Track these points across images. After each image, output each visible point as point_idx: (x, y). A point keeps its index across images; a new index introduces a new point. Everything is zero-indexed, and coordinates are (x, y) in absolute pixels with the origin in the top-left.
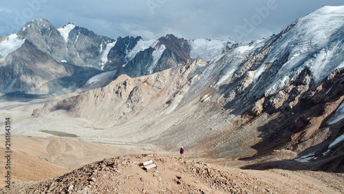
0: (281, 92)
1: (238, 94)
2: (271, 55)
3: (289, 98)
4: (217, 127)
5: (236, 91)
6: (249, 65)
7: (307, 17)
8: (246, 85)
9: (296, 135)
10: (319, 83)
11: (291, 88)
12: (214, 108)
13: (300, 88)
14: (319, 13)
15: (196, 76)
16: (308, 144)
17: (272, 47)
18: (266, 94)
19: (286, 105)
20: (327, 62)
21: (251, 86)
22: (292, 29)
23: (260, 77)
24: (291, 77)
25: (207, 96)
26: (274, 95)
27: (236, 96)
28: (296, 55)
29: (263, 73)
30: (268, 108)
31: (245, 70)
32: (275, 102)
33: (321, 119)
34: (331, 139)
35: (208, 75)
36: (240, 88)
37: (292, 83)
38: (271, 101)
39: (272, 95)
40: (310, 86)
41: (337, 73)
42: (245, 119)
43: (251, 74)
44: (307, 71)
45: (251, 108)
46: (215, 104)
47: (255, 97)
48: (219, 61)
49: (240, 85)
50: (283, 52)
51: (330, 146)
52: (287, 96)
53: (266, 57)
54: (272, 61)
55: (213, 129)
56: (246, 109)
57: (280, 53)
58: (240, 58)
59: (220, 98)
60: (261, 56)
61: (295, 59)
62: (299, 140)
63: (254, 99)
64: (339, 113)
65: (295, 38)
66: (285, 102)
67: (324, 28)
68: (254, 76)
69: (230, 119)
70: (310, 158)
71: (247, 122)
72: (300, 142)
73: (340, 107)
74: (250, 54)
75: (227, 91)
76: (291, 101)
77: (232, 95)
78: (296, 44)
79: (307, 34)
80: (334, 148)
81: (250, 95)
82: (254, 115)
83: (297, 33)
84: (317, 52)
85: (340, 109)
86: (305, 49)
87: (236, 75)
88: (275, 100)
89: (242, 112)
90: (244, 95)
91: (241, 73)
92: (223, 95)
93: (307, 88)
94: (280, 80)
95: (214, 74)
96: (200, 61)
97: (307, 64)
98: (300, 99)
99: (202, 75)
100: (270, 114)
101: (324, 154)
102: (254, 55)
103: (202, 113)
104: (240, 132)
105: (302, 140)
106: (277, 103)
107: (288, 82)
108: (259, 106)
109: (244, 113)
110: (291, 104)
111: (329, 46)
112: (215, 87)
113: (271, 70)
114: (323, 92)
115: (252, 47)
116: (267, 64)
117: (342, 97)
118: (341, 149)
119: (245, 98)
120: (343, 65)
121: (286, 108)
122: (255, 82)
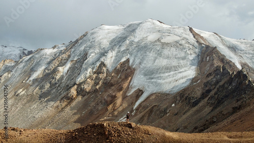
0: (88, 80)
1: (52, 85)
2: (73, 55)
3: (95, 83)
4: (40, 114)
5: (50, 83)
6: (57, 63)
7: (93, 31)
8: (58, 77)
9: (111, 106)
10: (112, 72)
11: (95, 76)
12: (31, 99)
13: (101, 76)
14: (100, 29)
15: (6, 74)
16: (121, 109)
17: (73, 50)
18: (77, 83)
19: (94, 88)
20: (113, 58)
21: (62, 77)
22: (85, 38)
23: (68, 71)
24: (93, 69)
25: (21, 90)
26: (84, 82)
27: (50, 87)
28: (92, 54)
29: (70, 68)
30: (81, 92)
31: (54, 67)
32: (85, 87)
33: (121, 92)
34: (133, 103)
35: (19, 72)
36: (54, 80)
37: (95, 73)
38: (83, 87)
39: (82, 83)
40: (107, 74)
41: (121, 65)
42: (64, 104)
43: (60, 69)
44: (103, 64)
45: (68, 94)
46: (32, 95)
47: (67, 86)
48: (28, 61)
49: (53, 78)
50: (82, 53)
51: (134, 108)
52: (93, 82)
53: (69, 56)
54: (75, 59)
55: (37, 116)
56: (63, 95)
57: (80, 54)
58: (48, 58)
59: (35, 91)
60: (65, 56)
61: (92, 57)
62: (114, 109)
63: (68, 88)
64: (132, 88)
65: (89, 43)
66: (92, 86)
67: (106, 38)
68: (63, 70)
69: (50, 106)
71: (67, 105)
72: (114, 110)
73: (131, 84)
74: (55, 55)
75: (41, 84)
76: (97, 85)
77: (47, 86)
78: (90, 47)
79: (96, 41)
80: (137, 109)
81: (63, 85)
82: (71, 99)
83: (89, 40)
84: (106, 52)
85: (131, 85)
86: (97, 51)
87: (47, 71)
88: (85, 85)
89: (59, 98)
90: (57, 85)
91: (50, 69)
92: (38, 87)
93: (105, 75)
94: (86, 71)
95: (25, 72)
96: (8, 61)
97: (102, 60)
98: (103, 83)
99: (12, 73)
100: (83, 96)
101: (133, 114)
103: (20, 106)
104: (63, 114)
105: (116, 108)
106: (87, 87)
107: (91, 72)
108: (73, 91)
109: (62, 99)
110: (97, 87)
111: (112, 48)
112: (28, 82)
113: (76, 65)
114: (116, 77)
115: (55, 50)
116: (71, 61)
117: (130, 78)
118: (143, 108)
119: (59, 88)
120: (124, 60)
121: (95, 90)
122: (65, 75)
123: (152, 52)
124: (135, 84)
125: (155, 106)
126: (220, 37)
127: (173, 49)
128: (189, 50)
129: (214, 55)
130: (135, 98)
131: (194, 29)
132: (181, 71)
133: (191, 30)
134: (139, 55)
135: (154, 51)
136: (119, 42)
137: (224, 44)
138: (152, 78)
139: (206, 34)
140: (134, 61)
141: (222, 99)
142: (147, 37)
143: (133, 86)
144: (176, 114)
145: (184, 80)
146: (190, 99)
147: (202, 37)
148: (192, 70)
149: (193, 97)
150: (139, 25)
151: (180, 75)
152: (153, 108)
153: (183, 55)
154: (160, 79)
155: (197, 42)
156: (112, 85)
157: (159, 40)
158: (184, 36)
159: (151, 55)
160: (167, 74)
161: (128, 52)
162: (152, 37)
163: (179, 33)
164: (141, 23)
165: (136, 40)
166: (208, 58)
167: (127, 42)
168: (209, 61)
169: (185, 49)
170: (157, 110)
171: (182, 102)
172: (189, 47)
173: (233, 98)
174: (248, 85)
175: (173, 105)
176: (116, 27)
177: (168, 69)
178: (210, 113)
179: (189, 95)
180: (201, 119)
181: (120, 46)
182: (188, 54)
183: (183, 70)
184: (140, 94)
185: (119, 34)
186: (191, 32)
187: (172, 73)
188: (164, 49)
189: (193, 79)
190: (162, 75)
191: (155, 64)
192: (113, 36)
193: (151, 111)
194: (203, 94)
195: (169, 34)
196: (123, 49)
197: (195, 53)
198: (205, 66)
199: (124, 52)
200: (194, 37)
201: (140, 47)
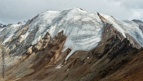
0: (39, 43)
1: (17, 46)
2: (30, 28)
3: (43, 45)
4: (9, 63)
5: (16, 45)
6: (20, 33)
7: (42, 14)
8: (21, 41)
9: (52, 59)
10: (53, 38)
13: (46, 40)
14: (46, 13)
16: (58, 60)
17: (30, 25)
18: (32, 45)
19: (42, 48)
20: (54, 30)
21: (23, 41)
22: (37, 18)
23: (27, 37)
24: (42, 36)
26: (36, 44)
27: (16, 47)
28: (42, 28)
29: (28, 36)
30: (34, 50)
31: (18, 35)
32: (37, 47)
33: (58, 50)
34: (65, 57)
37: (43, 39)
38: (36, 47)
39: (35, 45)
40: (50, 39)
41: (59, 34)
42: (24, 57)
43: (22, 36)
44: (48, 34)
45: (27, 52)
46: (5, 52)
47: (26, 46)
48: (2, 31)
49: (18, 42)
50: (35, 27)
51: (66, 60)
52: (42, 44)
53: (28, 29)
54: (32, 30)
55: (7, 65)
56: (24, 52)
57: (34, 27)
58: (15, 30)
59: (7, 49)
60: (25, 28)
61: (41, 29)
63: (27, 48)
64: (64, 48)
65: (39, 21)
66: (41, 47)
67: (50, 18)
68: (24, 37)
69: (16, 58)
70: (61, 66)
71: (26, 58)
73: (64, 45)
74: (19, 28)
75: (11, 46)
76: (44, 46)
77: (14, 47)
78: (40, 24)
79: (44, 20)
80: (67, 60)
81: (24, 46)
82: (28, 55)
83: (40, 19)
84: (50, 26)
85: (64, 46)
86: (44, 25)
87: (14, 38)
89: (22, 54)
90: (20, 46)
91: (16, 36)
92: (9, 47)
93: (49, 40)
94: (38, 38)
97: (47, 31)
98: (48, 45)
100: (36, 52)
101: (65, 63)
102: (22, 28)
104: (23, 63)
105: (55, 60)
106: (39, 47)
107: (41, 38)
108: (30, 50)
109: (23, 54)
110: (45, 47)
111: (53, 24)
112: (2, 44)
113: (32, 34)
114: (56, 41)
115: (19, 25)
116: (29, 32)
117: (64, 42)
118: (71, 60)
119: (21, 48)
120: (60, 31)
121: (43, 49)
122: (25, 40)
123: (76, 27)
124: (66, 45)
125: (78, 58)
126: (114, 18)
127: (88, 25)
128: (97, 26)
129: (111, 29)
130: (66, 54)
131: (100, 14)
132: (93, 38)
133: (98, 14)
134: (69, 28)
135: (77, 26)
136: (58, 20)
137: (116, 23)
138: (76, 42)
139: (106, 17)
140: (66, 32)
141: (116, 54)
142: (74, 18)
143: (65, 46)
144: (90, 63)
145: (94, 43)
146: (97, 54)
147: (104, 19)
148: (99, 37)
149: (99, 53)
150: (69, 11)
151: (92, 40)
152: (76, 59)
153: (94, 28)
154: (81, 43)
155: (102, 21)
156: (53, 46)
157: (80, 20)
158: (95, 17)
159: (76, 28)
160: (85, 40)
161: (62, 26)
162: (77, 18)
163: (92, 16)
164: (70, 10)
165: (67, 20)
166: (108, 30)
167: (62, 20)
168: (108, 32)
169: (95, 25)
170: (79, 61)
171: (93, 56)
172: (97, 24)
173: (122, 54)
174: (130, 46)
175: (88, 58)
176: (56, 12)
177: (85, 36)
178: (108, 62)
179: (97, 52)
180: (103, 66)
181: (58, 23)
182: (97, 28)
183: (94, 37)
184: (69, 51)
185: (58, 16)
186: (99, 16)
187: (88, 39)
188: (83, 25)
189: (99, 42)
190: (82, 40)
191: (78, 34)
192: (54, 17)
193: (75, 61)
194: (105, 51)
195: (86, 17)
196: (59, 24)
197: (100, 27)
198: (106, 35)
199: (60, 26)
200: (100, 18)
201: (70, 23)
